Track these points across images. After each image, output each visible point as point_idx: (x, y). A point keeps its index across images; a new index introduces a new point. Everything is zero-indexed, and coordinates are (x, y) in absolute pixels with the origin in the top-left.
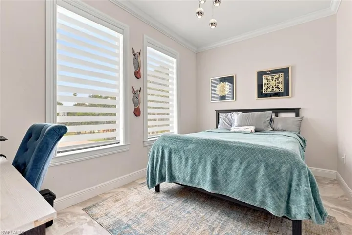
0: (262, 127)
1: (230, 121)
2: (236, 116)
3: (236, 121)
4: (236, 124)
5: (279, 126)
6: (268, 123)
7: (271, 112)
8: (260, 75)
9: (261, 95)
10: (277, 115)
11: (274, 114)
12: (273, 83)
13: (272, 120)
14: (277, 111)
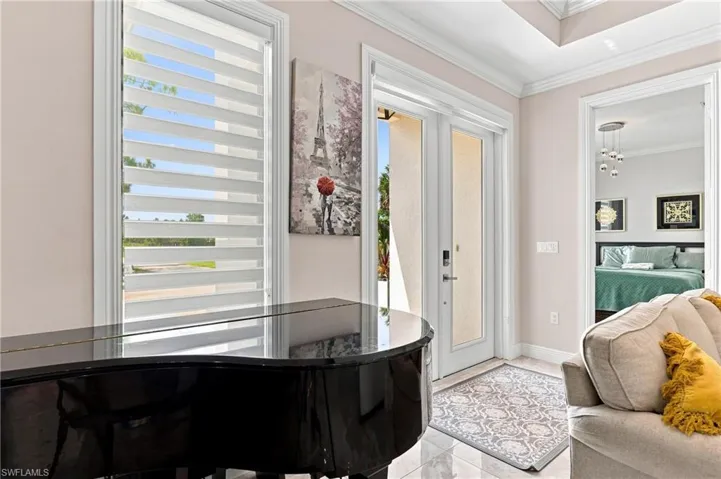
0: (663, 264)
1: (619, 256)
2: (628, 251)
3: (628, 257)
4: (628, 260)
5: (685, 263)
6: (670, 260)
7: (674, 247)
8: (661, 201)
9: (662, 225)
10: (683, 251)
11: (679, 249)
12: (678, 212)
13: (675, 256)
14: (683, 246)
